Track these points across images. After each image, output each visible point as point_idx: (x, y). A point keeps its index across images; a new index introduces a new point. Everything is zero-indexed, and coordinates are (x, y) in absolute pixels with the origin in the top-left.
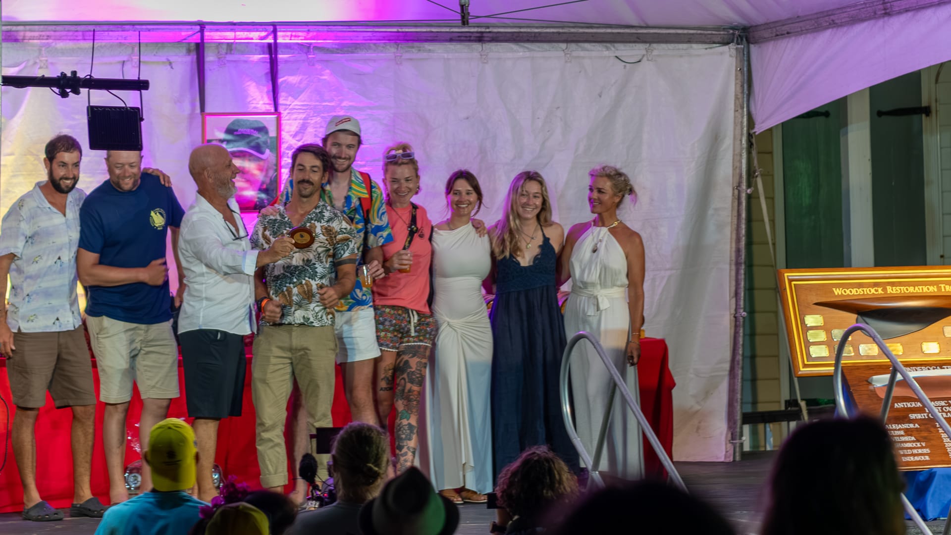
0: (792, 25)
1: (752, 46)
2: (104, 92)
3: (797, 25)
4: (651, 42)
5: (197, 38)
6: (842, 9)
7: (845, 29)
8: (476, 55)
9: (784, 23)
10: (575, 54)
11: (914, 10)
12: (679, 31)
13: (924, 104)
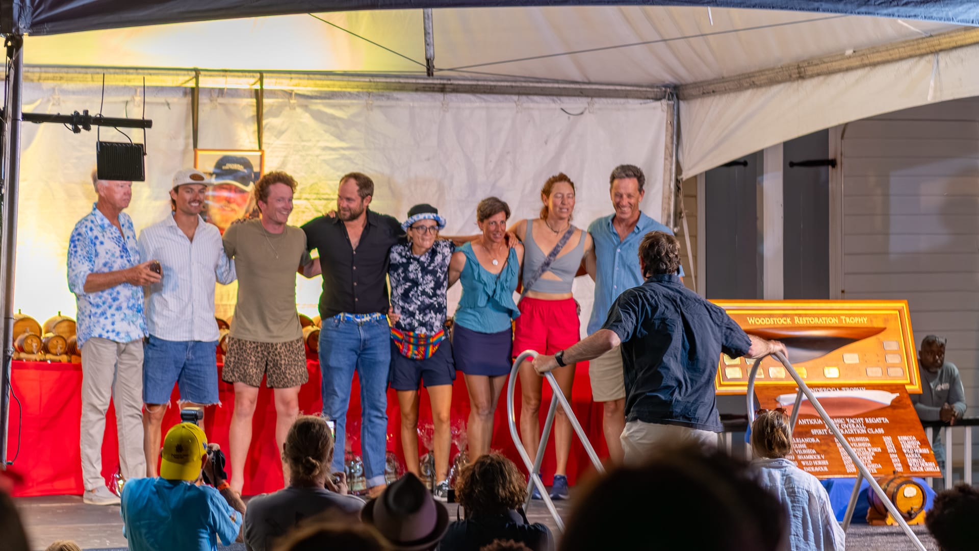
0: (716, 85)
1: (682, 104)
2: (111, 129)
3: (721, 85)
4: (592, 97)
5: (192, 83)
6: (761, 72)
7: (763, 90)
8: (438, 104)
9: (710, 83)
10: (525, 105)
11: (825, 74)
12: (618, 88)
13: (831, 156)
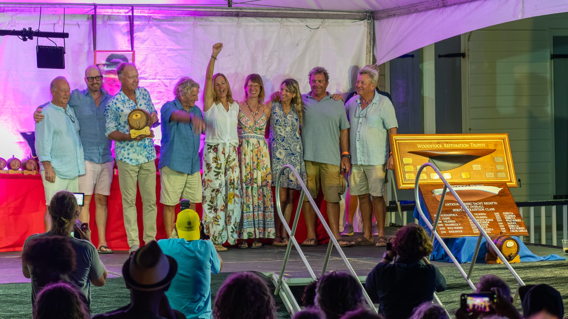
0: (395, 11)
1: (375, 21)
2: (45, 39)
3: (399, 11)
4: (324, 18)
5: (92, 12)
7: (423, 13)
8: (235, 23)
9: (392, 10)
10: (285, 24)
11: (458, 4)
12: (339, 13)
13: (462, 52)
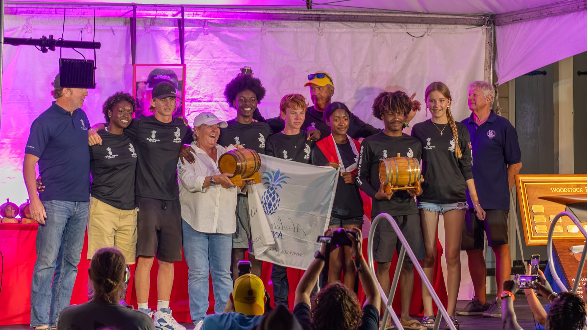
0: (524, 14)
1: (497, 27)
2: (71, 50)
3: (527, 14)
4: (430, 24)
5: (131, 14)
6: (556, 4)
7: (558, 17)
8: (315, 29)
9: (518, 13)
10: (380, 30)
12: (450, 17)
